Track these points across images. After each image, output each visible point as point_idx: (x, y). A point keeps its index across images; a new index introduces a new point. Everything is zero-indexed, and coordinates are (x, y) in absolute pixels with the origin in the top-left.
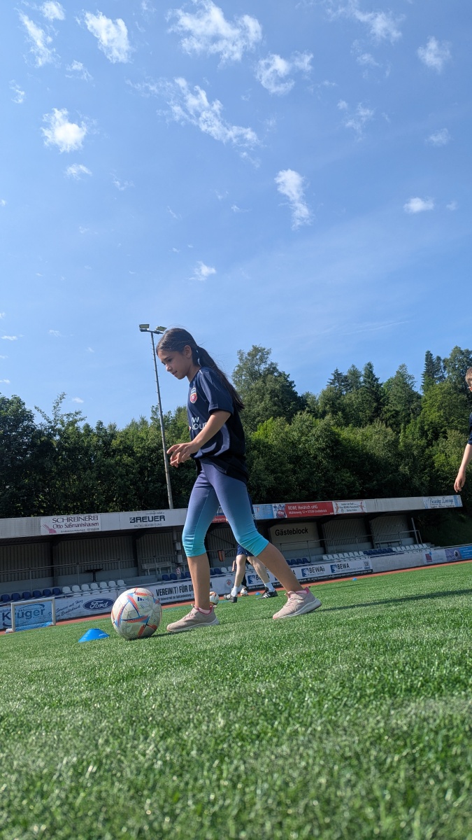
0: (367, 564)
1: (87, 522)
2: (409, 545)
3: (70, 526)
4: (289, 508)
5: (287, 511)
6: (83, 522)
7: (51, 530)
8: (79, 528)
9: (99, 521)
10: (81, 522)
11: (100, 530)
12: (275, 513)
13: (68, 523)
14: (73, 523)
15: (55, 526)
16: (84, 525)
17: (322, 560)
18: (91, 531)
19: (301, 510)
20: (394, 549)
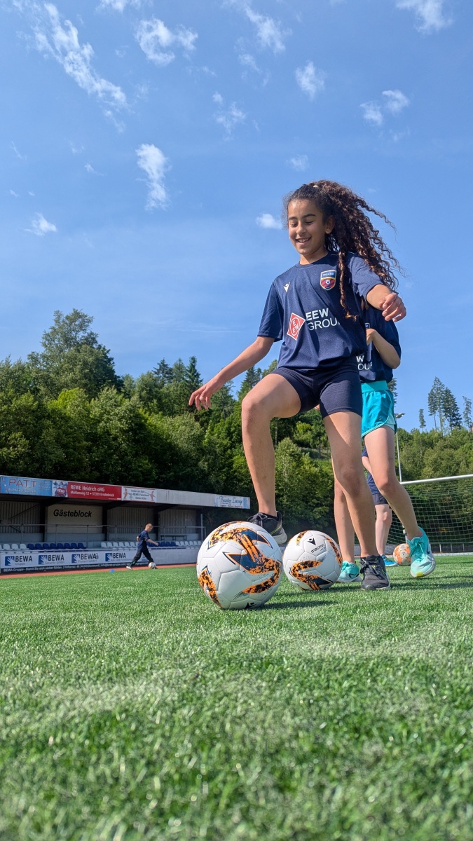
2: (193, 541)
4: (72, 487)
5: (69, 489)
12: (54, 490)
17: (100, 547)
19: (85, 491)
20: (177, 543)
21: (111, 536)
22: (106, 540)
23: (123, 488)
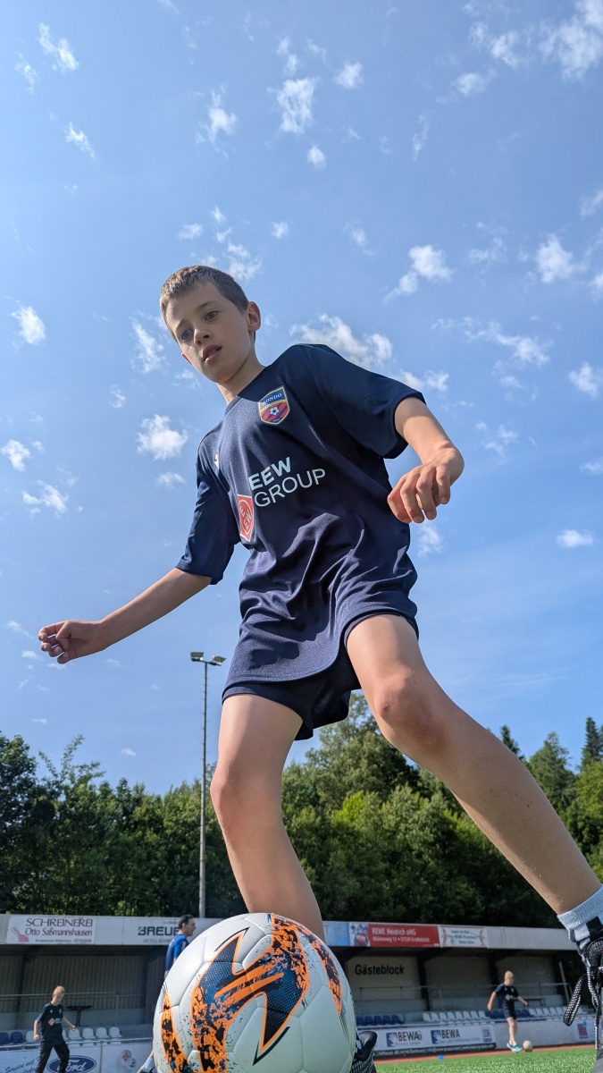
0: (487, 1032)
1: (76, 929)
2: (555, 1007)
3: (51, 932)
4: (374, 931)
5: (371, 935)
6: (70, 928)
7: (21, 937)
8: (63, 937)
9: (93, 929)
10: (68, 927)
11: (92, 943)
12: (352, 937)
13: (49, 928)
14: (56, 928)
15: (29, 931)
16: (71, 933)
17: (421, 1020)
18: (79, 943)
19: (391, 936)
20: (532, 1011)
21: (435, 1003)
22: (428, 1009)
23: (440, 928)
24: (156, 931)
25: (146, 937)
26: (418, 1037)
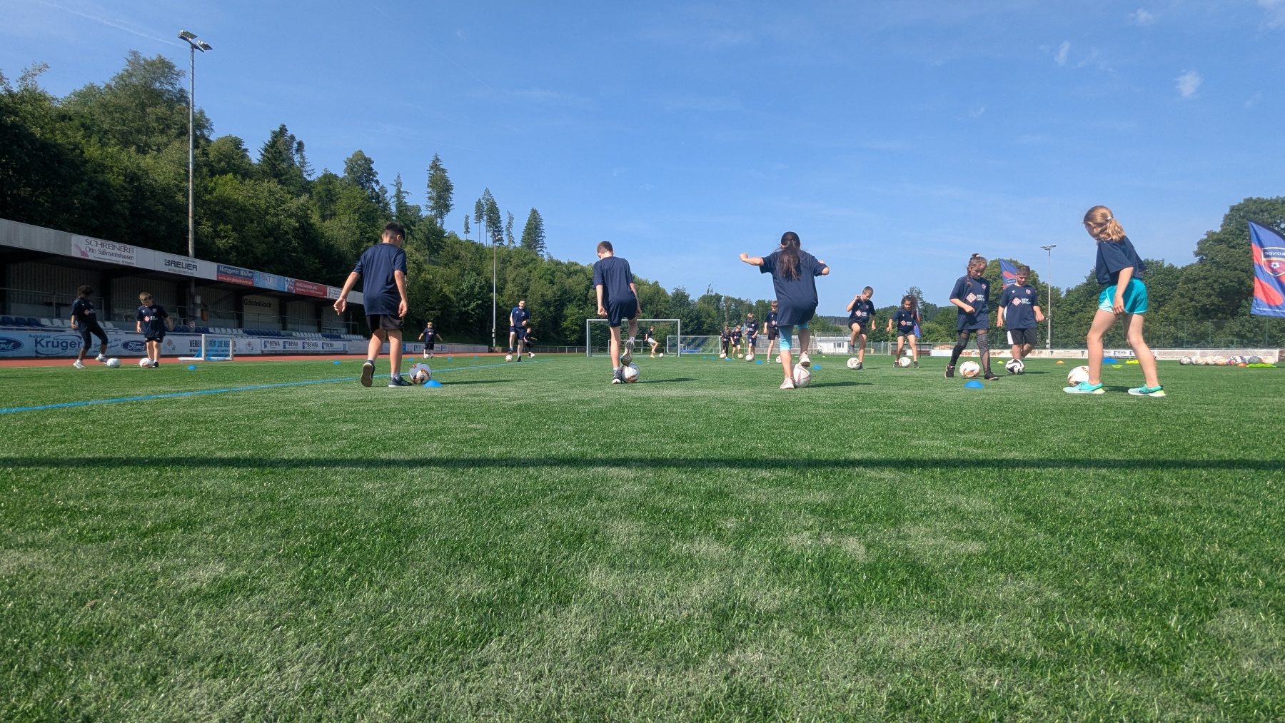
0: (345, 346)
1: (122, 253)
3: (104, 253)
4: (297, 284)
5: (296, 287)
6: (118, 252)
7: (83, 253)
8: (114, 258)
9: (134, 255)
10: (116, 251)
11: (135, 265)
12: (286, 286)
13: (102, 249)
14: (107, 250)
15: (88, 249)
16: (119, 256)
17: (291, 335)
18: (125, 264)
19: (305, 289)
21: (289, 326)
22: (284, 328)
23: (328, 287)
24: (177, 264)
25: (170, 267)
26: (316, 345)
